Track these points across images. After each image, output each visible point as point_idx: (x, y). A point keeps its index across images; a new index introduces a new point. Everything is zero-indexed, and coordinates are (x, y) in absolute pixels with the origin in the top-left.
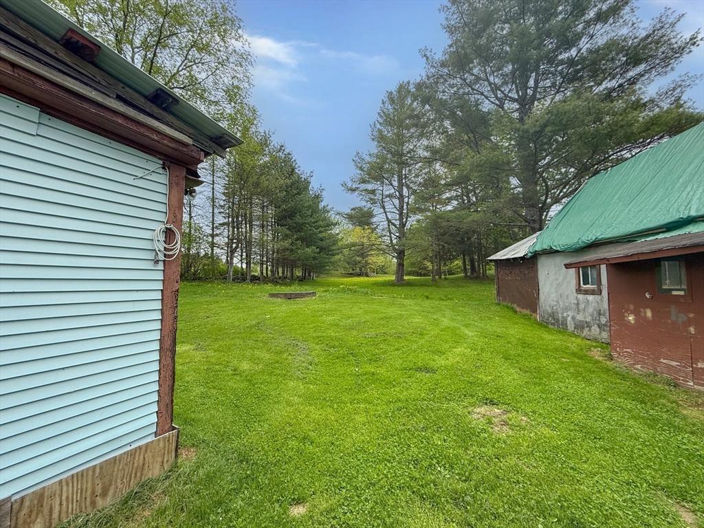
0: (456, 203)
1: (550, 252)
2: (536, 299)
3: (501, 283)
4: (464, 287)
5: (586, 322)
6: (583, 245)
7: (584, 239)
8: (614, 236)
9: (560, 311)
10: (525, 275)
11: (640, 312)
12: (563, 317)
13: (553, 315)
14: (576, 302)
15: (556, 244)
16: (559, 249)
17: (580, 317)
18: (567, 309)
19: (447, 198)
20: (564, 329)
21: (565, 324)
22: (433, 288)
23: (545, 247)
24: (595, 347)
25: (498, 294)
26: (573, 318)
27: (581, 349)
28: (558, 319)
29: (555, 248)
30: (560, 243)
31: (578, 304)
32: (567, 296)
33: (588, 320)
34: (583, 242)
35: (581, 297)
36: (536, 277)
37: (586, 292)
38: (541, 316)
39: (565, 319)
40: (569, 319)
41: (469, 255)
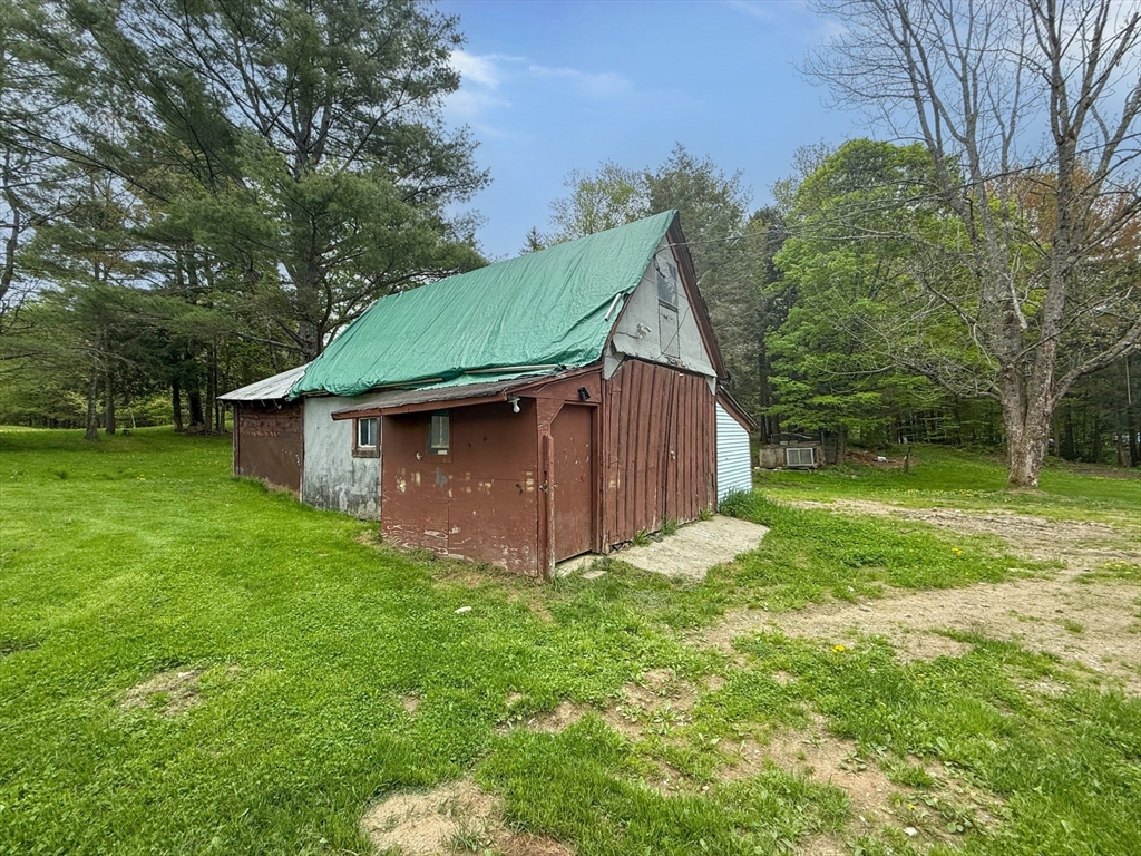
0: (163, 278)
1: (322, 395)
2: (298, 467)
3: (243, 441)
4: (169, 450)
5: (362, 496)
6: (363, 388)
7: (365, 380)
8: (396, 380)
9: (331, 484)
10: (284, 428)
11: (411, 477)
12: (334, 492)
13: (321, 491)
14: (351, 468)
15: (330, 383)
16: (333, 391)
17: (355, 491)
18: (339, 480)
19: (140, 263)
20: (334, 509)
21: (336, 502)
22: (88, 454)
23: (316, 386)
24: (366, 529)
25: (238, 462)
26: (347, 493)
27: (349, 536)
28: (328, 497)
29: (328, 389)
30: (336, 382)
31: (353, 472)
32: (341, 461)
33: (364, 493)
34: (363, 384)
35: (357, 461)
36: (301, 433)
37: (365, 455)
38: (304, 494)
39: (336, 494)
40: (342, 494)
41: (188, 388)
